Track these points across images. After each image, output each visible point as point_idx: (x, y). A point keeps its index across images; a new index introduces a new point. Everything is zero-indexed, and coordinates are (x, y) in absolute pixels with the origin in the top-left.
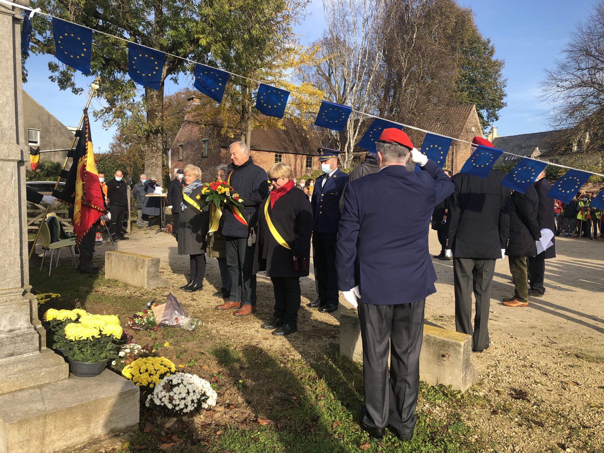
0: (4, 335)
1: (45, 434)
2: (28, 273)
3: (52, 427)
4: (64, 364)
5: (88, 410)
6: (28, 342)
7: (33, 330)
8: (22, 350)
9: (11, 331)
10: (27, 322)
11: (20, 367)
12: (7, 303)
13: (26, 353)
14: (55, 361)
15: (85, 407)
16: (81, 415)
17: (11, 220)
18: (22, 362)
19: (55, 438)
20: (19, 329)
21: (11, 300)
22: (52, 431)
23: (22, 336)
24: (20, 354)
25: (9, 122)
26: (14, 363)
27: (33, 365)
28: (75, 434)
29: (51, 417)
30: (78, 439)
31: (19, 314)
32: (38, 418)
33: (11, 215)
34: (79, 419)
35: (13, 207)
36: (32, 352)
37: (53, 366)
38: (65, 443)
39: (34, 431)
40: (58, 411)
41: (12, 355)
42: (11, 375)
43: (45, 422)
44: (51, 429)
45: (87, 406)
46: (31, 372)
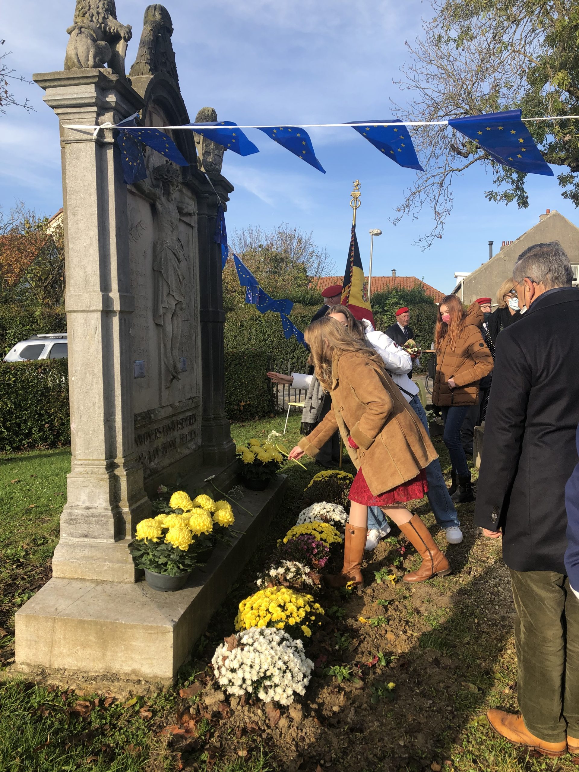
0: (81, 512)
1: (54, 642)
2: (121, 444)
3: (62, 637)
4: (130, 563)
5: (104, 633)
6: (102, 525)
7: (110, 513)
8: (96, 534)
9: (88, 508)
10: (106, 502)
11: (86, 552)
12: (86, 476)
13: (100, 538)
14: (121, 557)
15: (99, 627)
16: (95, 635)
17: (95, 380)
18: (91, 547)
19: (65, 651)
20: (96, 508)
21: (92, 473)
22: (62, 641)
23: (97, 516)
24: (94, 538)
25: (93, 267)
26: (85, 546)
27: (99, 555)
28: (88, 656)
29: (60, 623)
30: (92, 664)
31: (97, 491)
32: (47, 619)
33: (95, 374)
34: (92, 638)
35: (96, 364)
36: (107, 539)
37: (118, 562)
38: (76, 662)
39: (41, 633)
40: (68, 619)
41: (86, 536)
42: (75, 558)
43: (54, 627)
44: (60, 638)
45: (102, 626)
46: (94, 562)
